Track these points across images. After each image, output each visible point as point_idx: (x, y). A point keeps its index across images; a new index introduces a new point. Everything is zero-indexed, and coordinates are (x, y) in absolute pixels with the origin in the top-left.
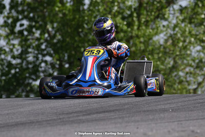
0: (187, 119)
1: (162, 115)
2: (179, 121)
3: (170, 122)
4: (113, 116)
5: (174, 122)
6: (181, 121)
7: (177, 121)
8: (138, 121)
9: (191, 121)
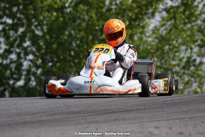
0: (150, 120)
1: (126, 116)
2: (141, 122)
3: (132, 123)
4: (77, 117)
5: (136, 123)
6: (144, 122)
7: (139, 123)
8: (100, 122)
9: (153, 123)
